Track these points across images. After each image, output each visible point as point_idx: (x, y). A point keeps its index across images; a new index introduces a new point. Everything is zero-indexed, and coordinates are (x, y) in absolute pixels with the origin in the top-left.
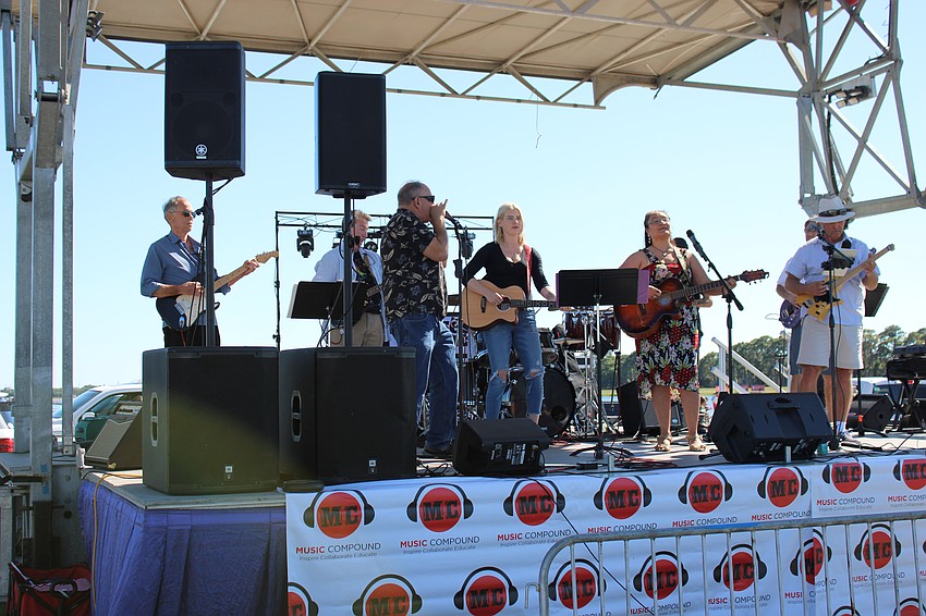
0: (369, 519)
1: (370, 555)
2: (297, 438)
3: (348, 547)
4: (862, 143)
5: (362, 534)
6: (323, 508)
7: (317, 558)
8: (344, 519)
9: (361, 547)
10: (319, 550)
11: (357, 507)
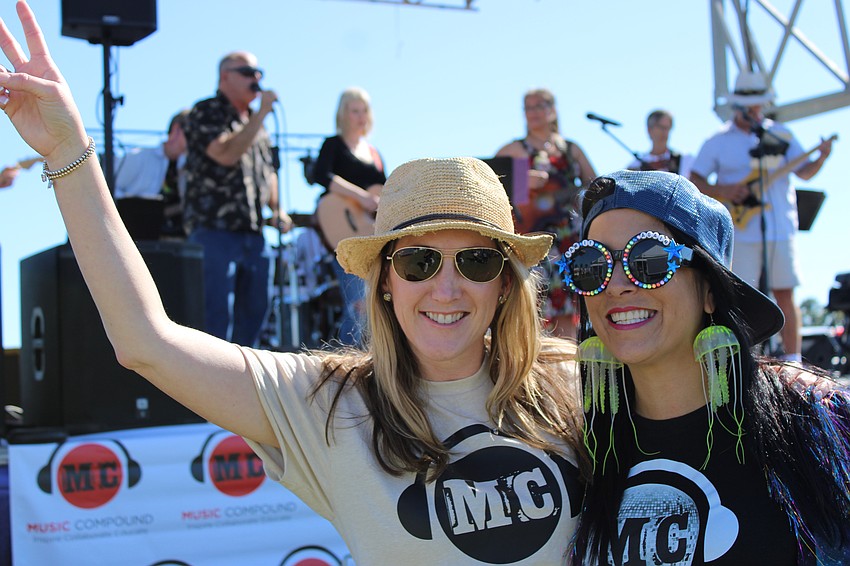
0: (134, 480)
1: (140, 531)
2: (39, 375)
3: (105, 522)
4: (788, 30)
5: (125, 501)
6: (67, 467)
7: (59, 539)
8: (98, 480)
9: (124, 520)
10: (63, 527)
11: (115, 464)
